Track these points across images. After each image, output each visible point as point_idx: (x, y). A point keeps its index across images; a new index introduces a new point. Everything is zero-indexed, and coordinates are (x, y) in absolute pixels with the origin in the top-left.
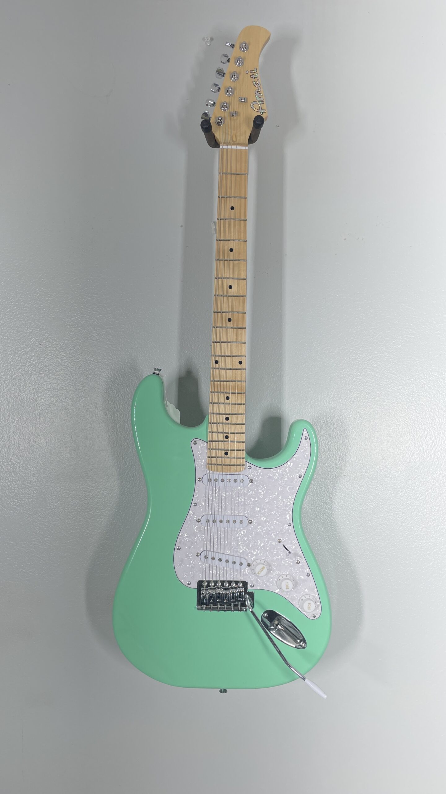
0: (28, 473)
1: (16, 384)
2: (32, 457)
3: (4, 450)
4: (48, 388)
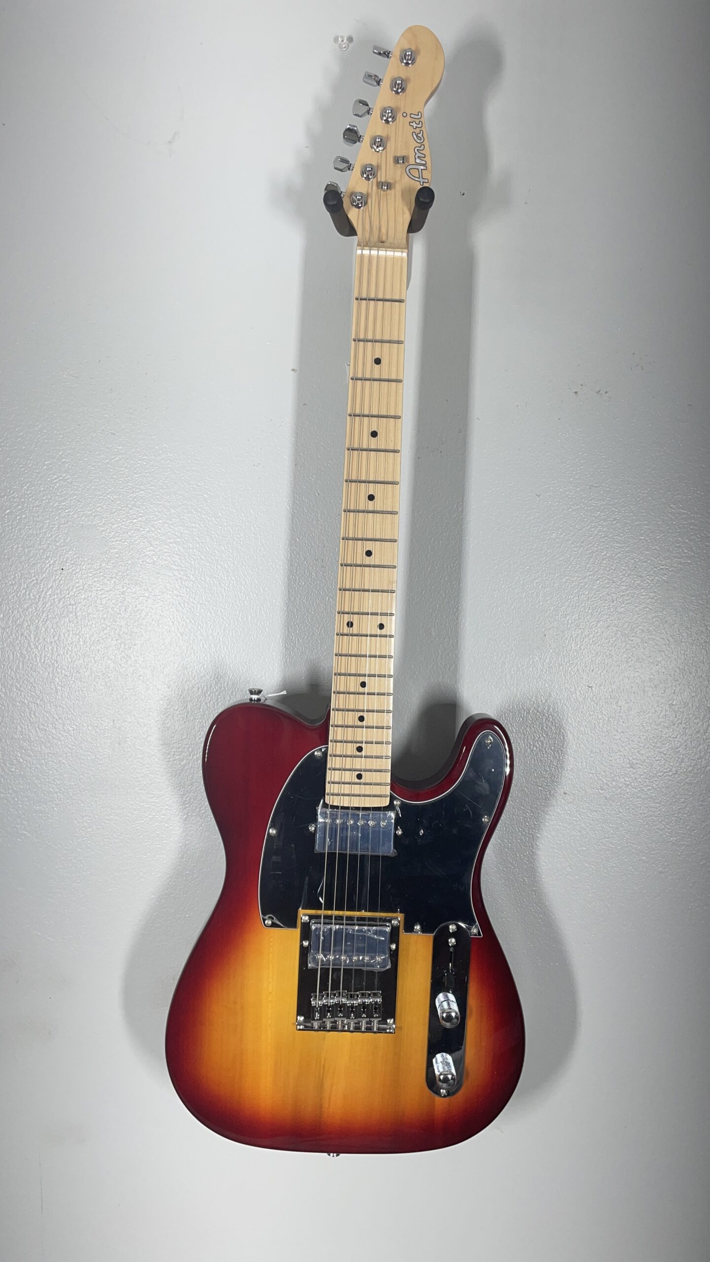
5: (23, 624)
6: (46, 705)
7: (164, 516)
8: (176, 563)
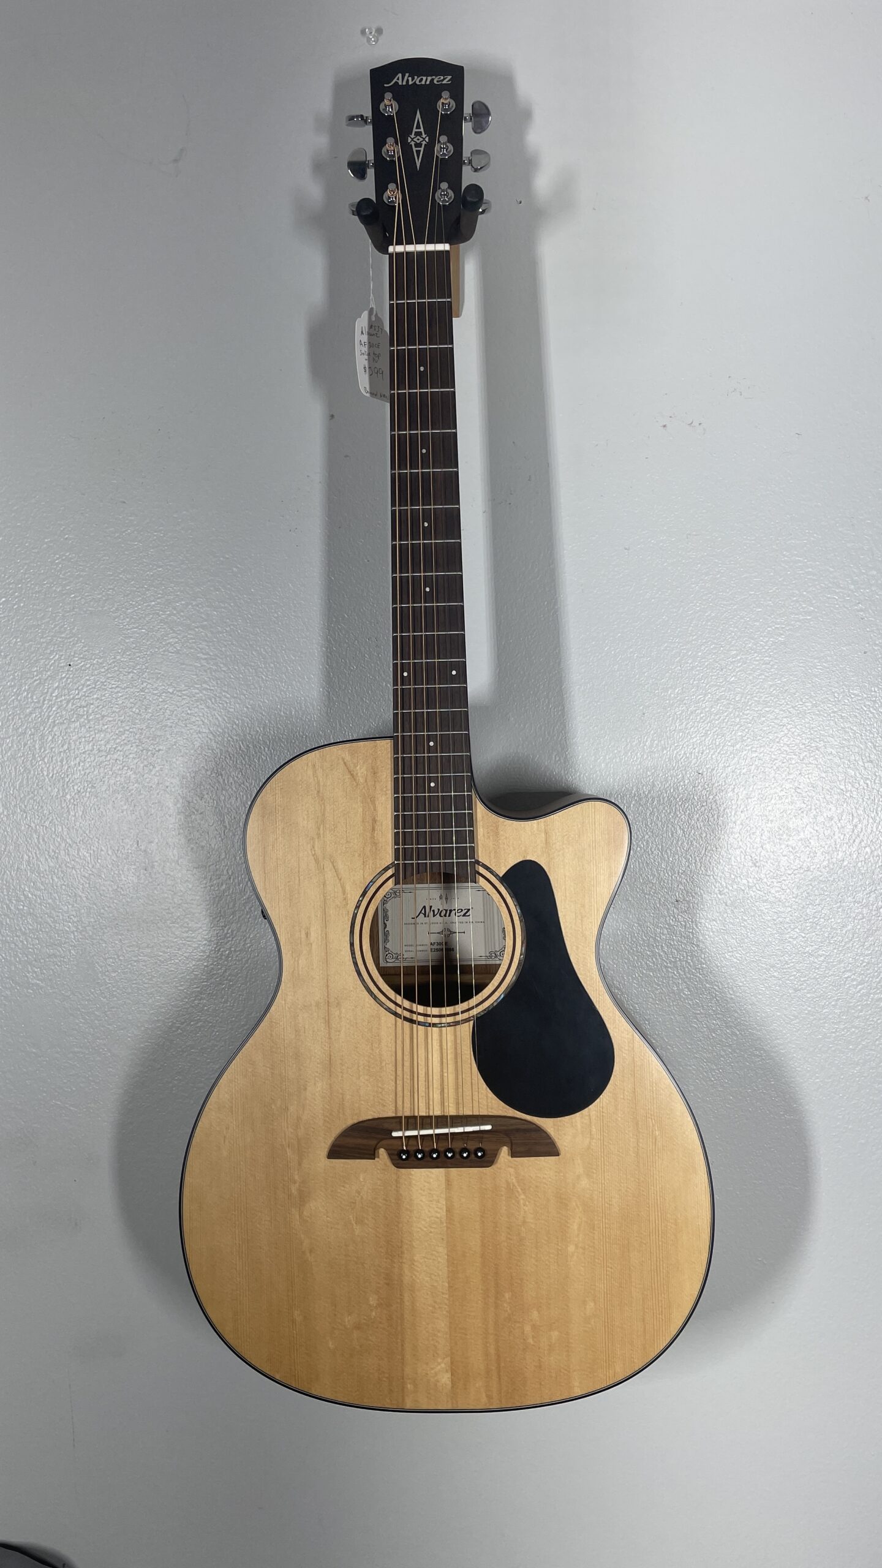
0: (57, 916)
1: (25, 745)
2: (64, 885)
3: (9, 874)
4: (88, 750)
5: (25, 733)
6: (57, 829)
7: (188, 596)
8: (203, 651)
